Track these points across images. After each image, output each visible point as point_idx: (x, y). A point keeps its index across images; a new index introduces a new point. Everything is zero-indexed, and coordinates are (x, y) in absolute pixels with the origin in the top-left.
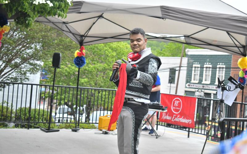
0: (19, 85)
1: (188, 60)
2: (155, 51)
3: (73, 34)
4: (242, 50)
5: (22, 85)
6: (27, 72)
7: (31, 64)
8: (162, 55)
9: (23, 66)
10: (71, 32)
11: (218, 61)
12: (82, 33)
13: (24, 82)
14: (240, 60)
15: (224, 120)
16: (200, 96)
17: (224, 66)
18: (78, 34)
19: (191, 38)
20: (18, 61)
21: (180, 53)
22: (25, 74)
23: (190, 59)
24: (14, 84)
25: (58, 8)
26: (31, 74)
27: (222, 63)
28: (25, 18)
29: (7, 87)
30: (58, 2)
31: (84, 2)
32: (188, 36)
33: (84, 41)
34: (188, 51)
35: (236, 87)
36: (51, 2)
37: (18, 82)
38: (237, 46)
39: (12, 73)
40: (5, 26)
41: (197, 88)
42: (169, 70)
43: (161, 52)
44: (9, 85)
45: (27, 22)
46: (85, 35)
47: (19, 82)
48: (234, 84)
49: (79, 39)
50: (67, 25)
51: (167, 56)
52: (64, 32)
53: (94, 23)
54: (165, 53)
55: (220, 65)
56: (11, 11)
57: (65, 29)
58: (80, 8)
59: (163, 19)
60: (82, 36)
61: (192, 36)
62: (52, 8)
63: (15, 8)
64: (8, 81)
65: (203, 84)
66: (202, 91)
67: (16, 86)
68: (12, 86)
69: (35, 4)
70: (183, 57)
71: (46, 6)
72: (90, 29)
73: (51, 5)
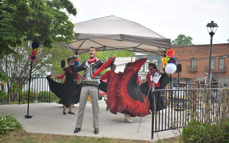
0: (41, 79)
1: (136, 58)
2: (116, 54)
3: (72, 49)
4: (164, 53)
5: (42, 78)
6: (46, 71)
7: (47, 66)
8: (121, 56)
9: (42, 67)
10: (71, 48)
11: (153, 58)
12: (77, 48)
13: (44, 77)
14: (163, 59)
15: (154, 91)
16: (144, 79)
17: (157, 61)
18: (74, 49)
19: (137, 48)
20: (39, 64)
21: (131, 54)
22: (44, 72)
23: (137, 57)
24: (38, 78)
25: (68, 39)
26: (48, 72)
27: (155, 59)
28: (49, 43)
29: (34, 80)
30: (68, 35)
31: (80, 33)
32: (135, 47)
33: (78, 53)
34: (136, 53)
35: (160, 75)
36: (65, 36)
37: (39, 77)
38: (161, 52)
39: (37, 72)
40: (38, 48)
41: (142, 75)
42: (125, 65)
43: (120, 54)
44: (35, 79)
45: (50, 45)
46: (78, 49)
47: (41, 77)
48: (159, 73)
49: (75, 51)
50: (69, 44)
51: (123, 57)
52: (67, 48)
53: (83, 42)
54: (122, 55)
55: (154, 60)
56: (42, 40)
57: (68, 46)
58: (78, 37)
59: (121, 41)
60: (77, 50)
61: (137, 47)
62: (65, 39)
63: (44, 39)
64: (34, 77)
65: (145, 72)
66: (145, 76)
67: (39, 79)
68: (37, 79)
69: (56, 37)
70: (133, 57)
71: (62, 38)
72: (81, 45)
73: (65, 37)
